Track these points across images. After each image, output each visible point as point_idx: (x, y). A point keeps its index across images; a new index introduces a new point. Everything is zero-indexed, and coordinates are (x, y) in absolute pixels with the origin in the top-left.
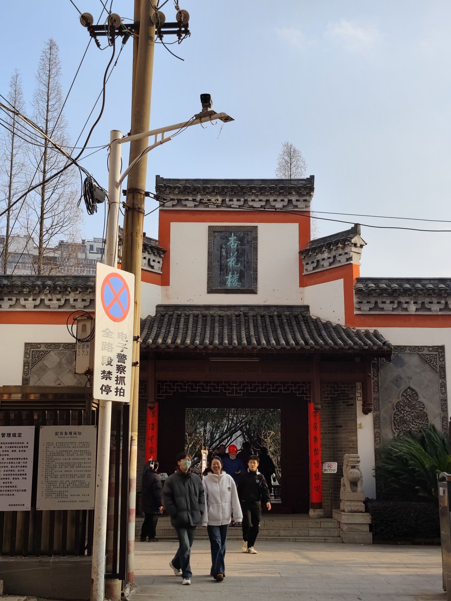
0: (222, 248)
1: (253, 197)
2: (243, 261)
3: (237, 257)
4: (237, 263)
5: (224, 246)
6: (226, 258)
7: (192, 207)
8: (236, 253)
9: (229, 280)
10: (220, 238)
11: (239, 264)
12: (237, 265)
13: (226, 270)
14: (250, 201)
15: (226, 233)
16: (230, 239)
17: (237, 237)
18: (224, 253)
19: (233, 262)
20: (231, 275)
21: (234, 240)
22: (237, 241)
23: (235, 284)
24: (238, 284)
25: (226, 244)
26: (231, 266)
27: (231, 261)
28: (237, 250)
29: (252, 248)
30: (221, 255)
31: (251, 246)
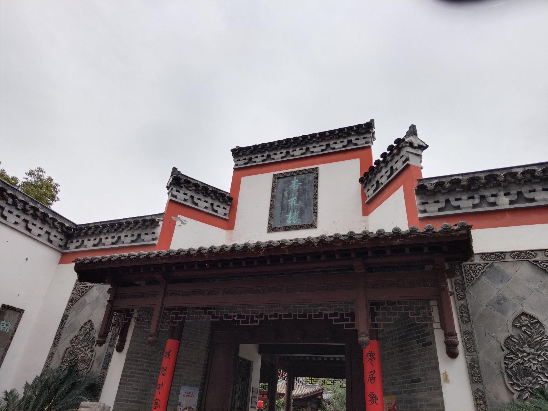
0: (284, 190)
1: (314, 145)
2: (304, 199)
3: (299, 196)
5: (286, 189)
6: (287, 199)
7: (260, 162)
8: (298, 193)
9: (290, 218)
10: (283, 182)
11: (300, 203)
12: (298, 203)
13: (286, 210)
15: (289, 178)
16: (292, 182)
17: (298, 179)
18: (286, 195)
19: (293, 202)
20: (292, 213)
21: (296, 182)
22: (298, 182)
23: (295, 221)
24: (297, 221)
25: (288, 187)
28: (299, 190)
29: (313, 186)
30: (283, 197)
31: (312, 185)
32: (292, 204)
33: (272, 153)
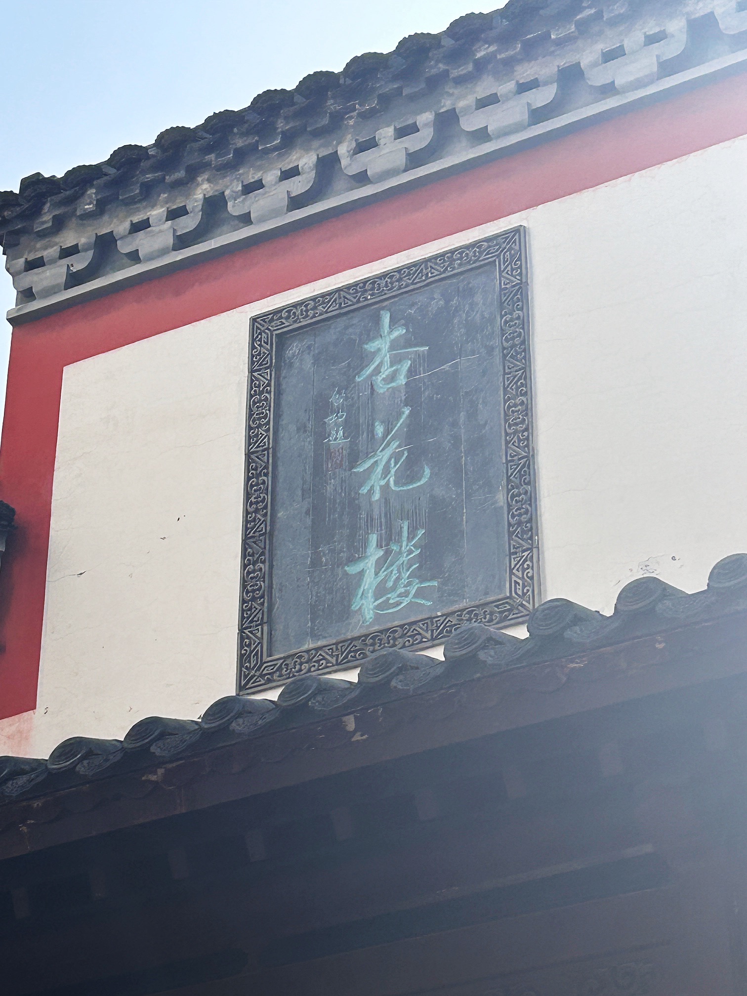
0: (322, 408)
1: (485, 87)
2: (448, 446)
3: (414, 433)
4: (409, 473)
5: (337, 400)
6: (346, 464)
7: (163, 252)
8: (407, 411)
9: (369, 582)
10: (316, 360)
11: (427, 471)
12: (414, 478)
13: (346, 532)
14: (466, 110)
15: (346, 328)
16: (371, 347)
17: (406, 326)
18: (337, 438)
19: (386, 471)
20: (379, 546)
21: (394, 346)
22: (409, 344)
23: (406, 594)
24: (419, 593)
25: (346, 386)
26: (377, 496)
27: (380, 469)
28: (412, 394)
29: (497, 353)
30: (322, 452)
31: (490, 350)
32: (377, 489)
33: (232, 186)
